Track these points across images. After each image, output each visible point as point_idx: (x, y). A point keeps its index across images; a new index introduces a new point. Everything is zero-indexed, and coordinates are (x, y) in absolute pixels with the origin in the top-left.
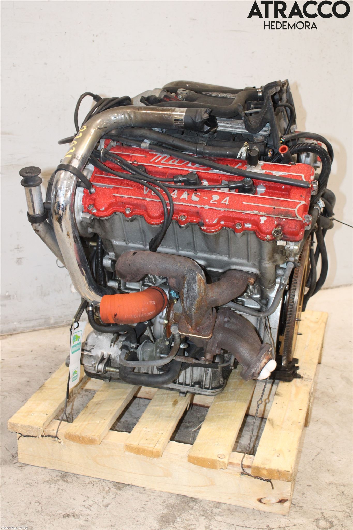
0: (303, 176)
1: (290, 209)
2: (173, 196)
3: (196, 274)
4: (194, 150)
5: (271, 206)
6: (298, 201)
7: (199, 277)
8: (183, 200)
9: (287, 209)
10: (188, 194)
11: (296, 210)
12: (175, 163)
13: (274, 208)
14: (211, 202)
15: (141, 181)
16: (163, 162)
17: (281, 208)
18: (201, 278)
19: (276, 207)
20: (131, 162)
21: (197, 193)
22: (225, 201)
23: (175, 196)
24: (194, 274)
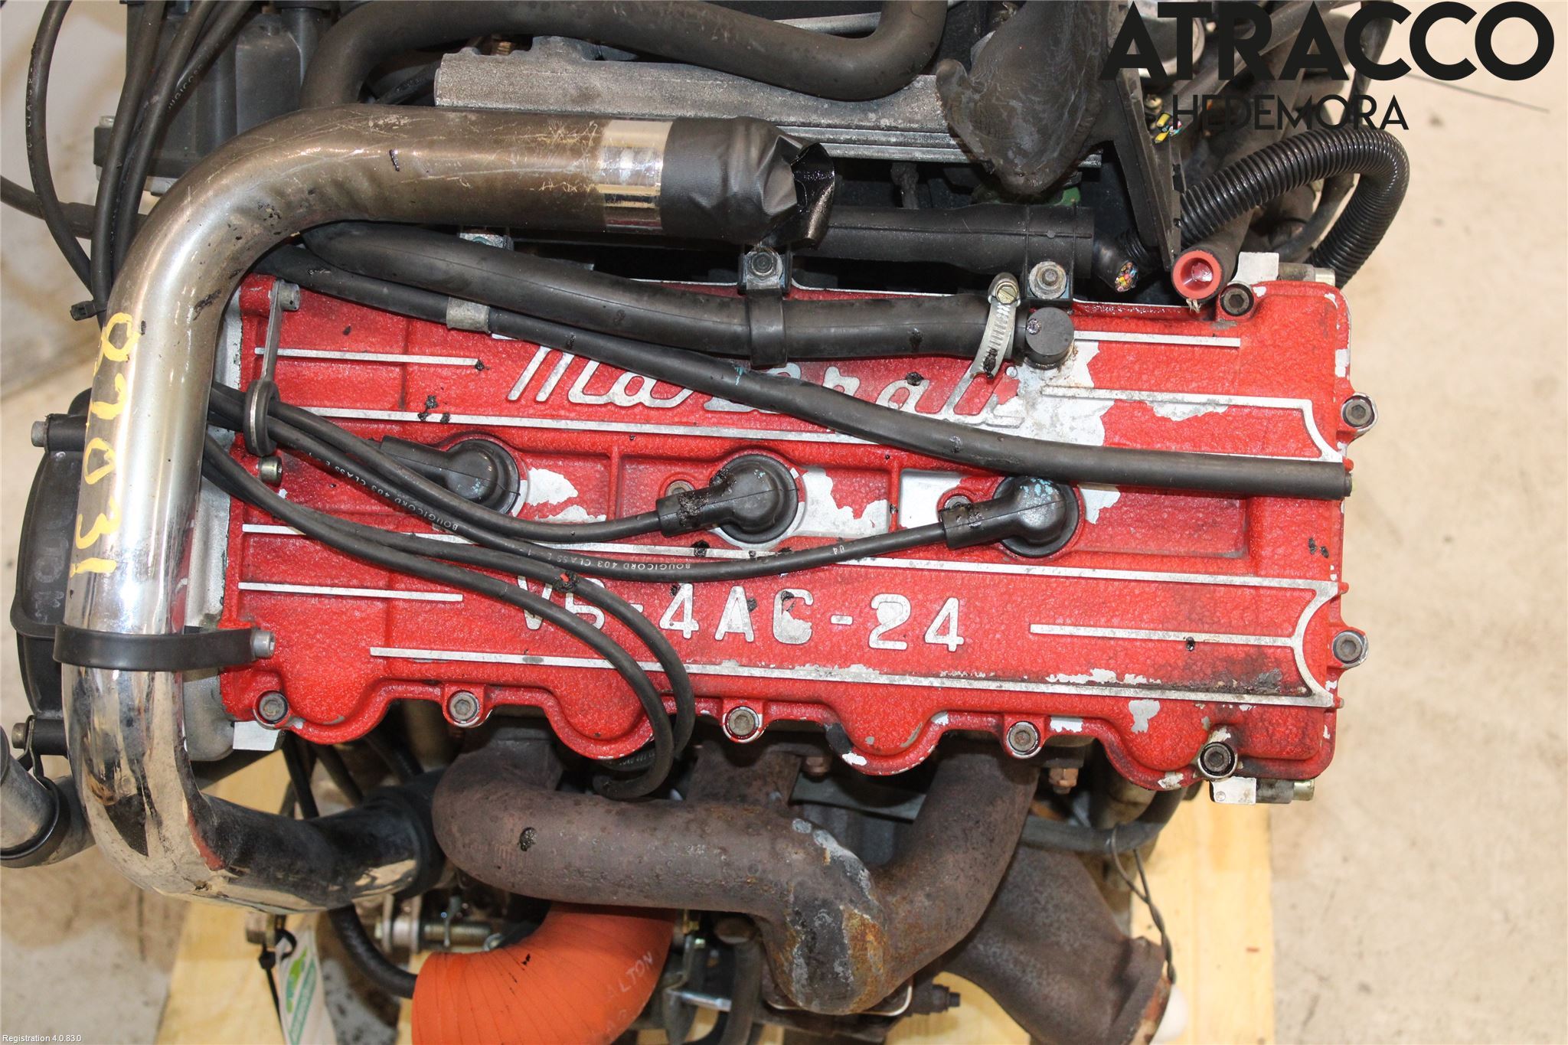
0: (1306, 405)
1: (1266, 641)
2: (677, 626)
3: (837, 916)
4: (735, 340)
5: (1172, 636)
6: (1301, 583)
7: (855, 922)
8: (735, 646)
9: (1252, 640)
10: (752, 605)
11: (1296, 642)
12: (644, 396)
13: (1191, 643)
14: (875, 642)
15: (502, 584)
16: (576, 394)
17: (1223, 638)
18: (863, 923)
19: (1198, 637)
20: (413, 417)
21: (795, 592)
22: (944, 630)
23: (688, 626)
24: (829, 919)
